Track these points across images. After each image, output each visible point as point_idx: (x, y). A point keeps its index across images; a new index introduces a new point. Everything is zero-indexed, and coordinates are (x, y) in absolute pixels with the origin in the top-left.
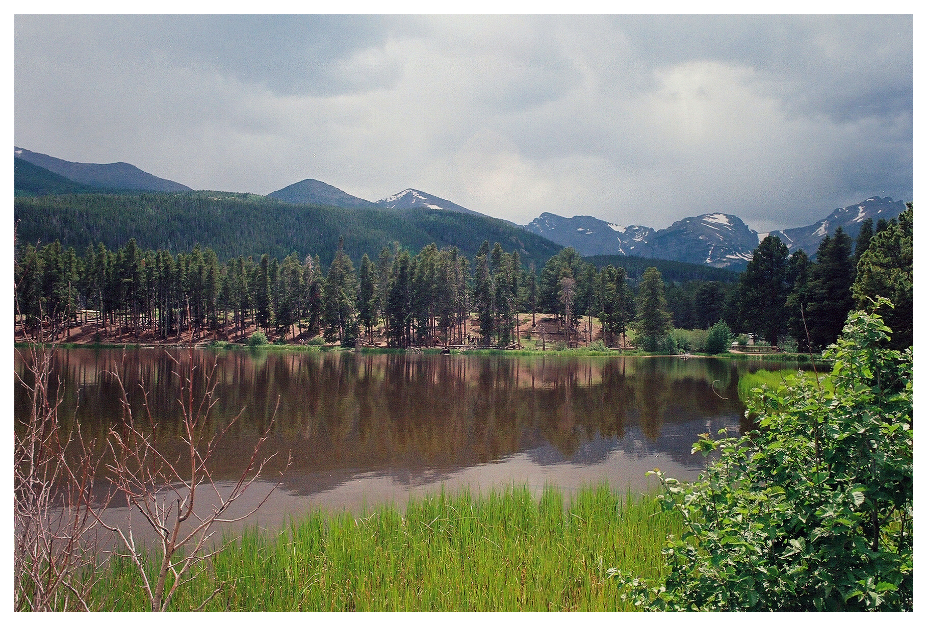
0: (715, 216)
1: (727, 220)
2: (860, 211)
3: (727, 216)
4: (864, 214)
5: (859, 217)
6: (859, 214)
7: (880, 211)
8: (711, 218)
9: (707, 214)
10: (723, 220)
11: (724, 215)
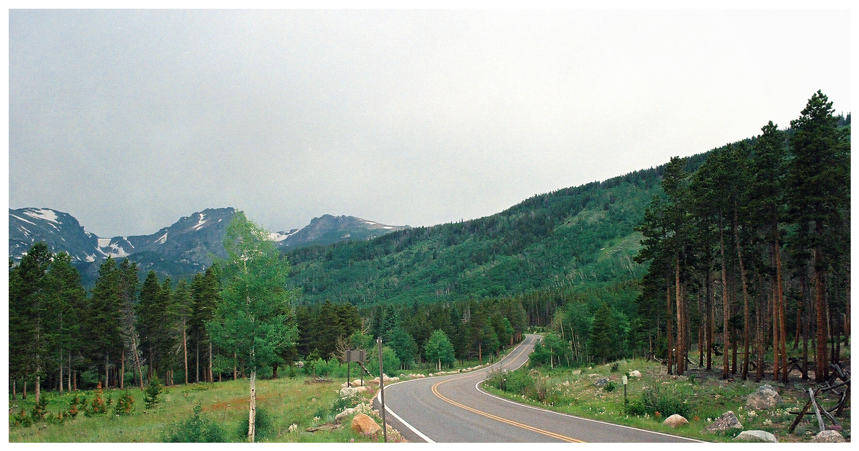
0: (43, 211)
1: (56, 217)
2: (201, 219)
3: (57, 213)
4: (204, 222)
5: (199, 225)
6: (200, 222)
7: (221, 220)
8: (36, 213)
9: (33, 208)
10: (50, 217)
11: (54, 211)
